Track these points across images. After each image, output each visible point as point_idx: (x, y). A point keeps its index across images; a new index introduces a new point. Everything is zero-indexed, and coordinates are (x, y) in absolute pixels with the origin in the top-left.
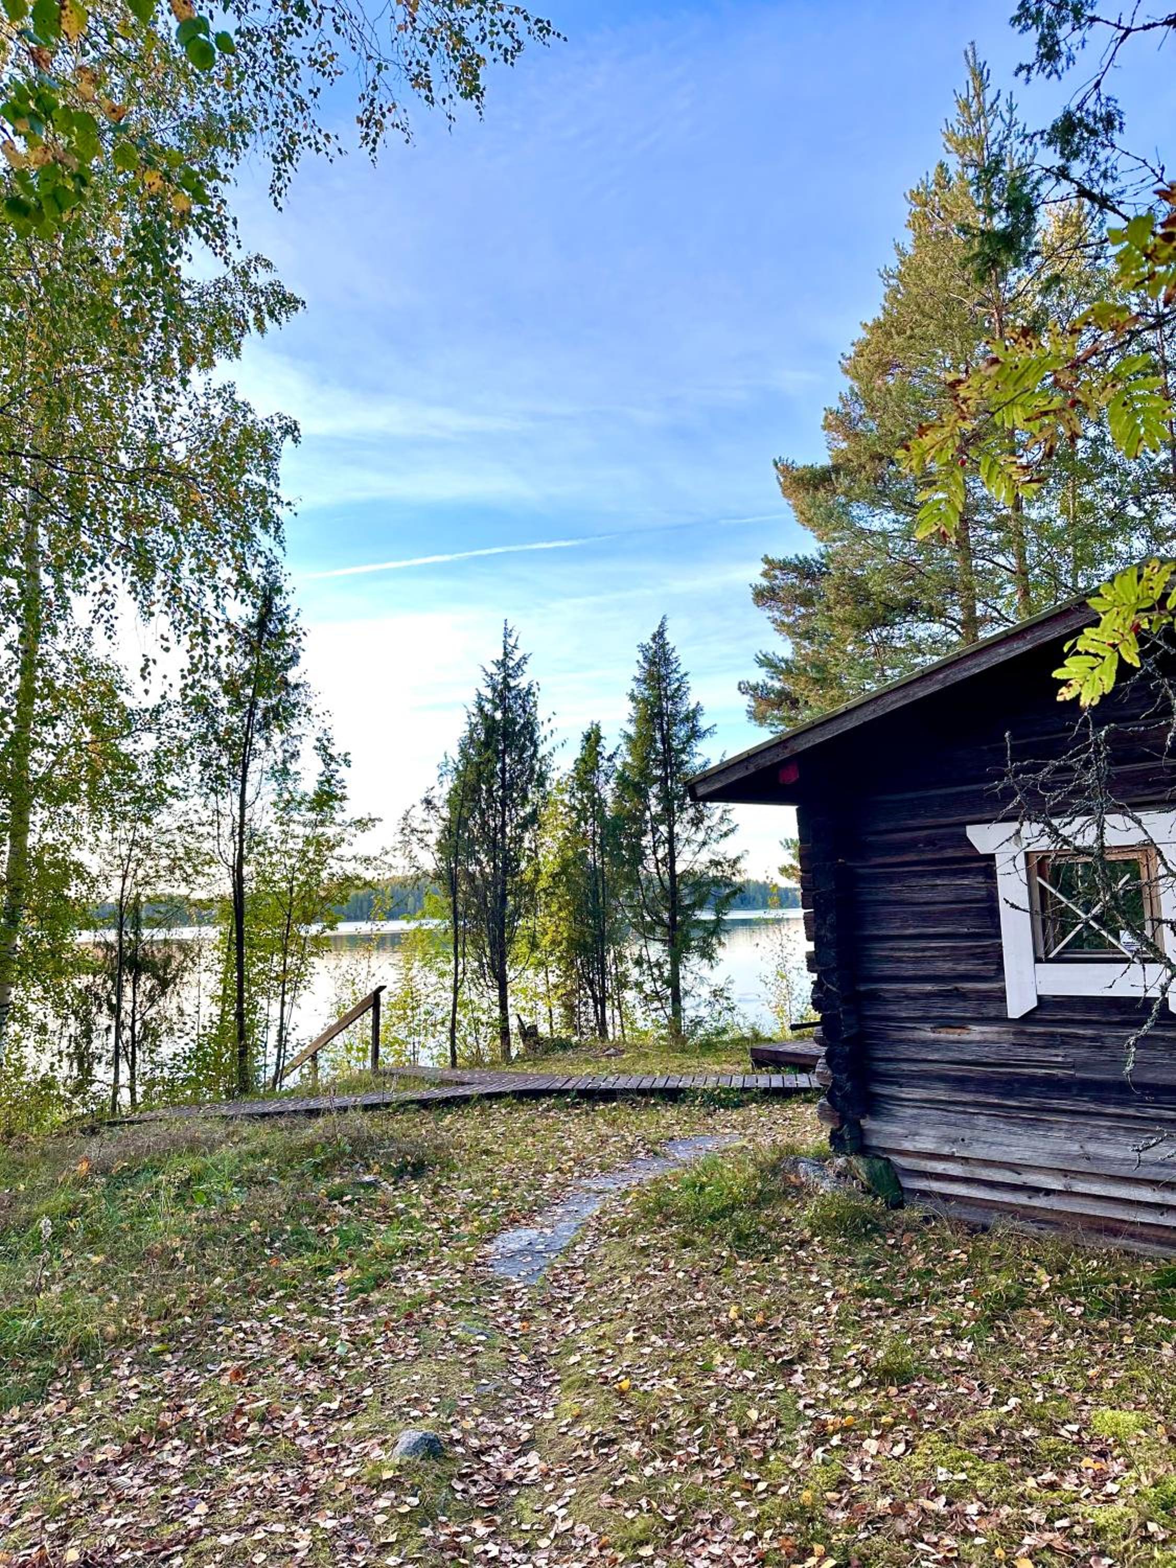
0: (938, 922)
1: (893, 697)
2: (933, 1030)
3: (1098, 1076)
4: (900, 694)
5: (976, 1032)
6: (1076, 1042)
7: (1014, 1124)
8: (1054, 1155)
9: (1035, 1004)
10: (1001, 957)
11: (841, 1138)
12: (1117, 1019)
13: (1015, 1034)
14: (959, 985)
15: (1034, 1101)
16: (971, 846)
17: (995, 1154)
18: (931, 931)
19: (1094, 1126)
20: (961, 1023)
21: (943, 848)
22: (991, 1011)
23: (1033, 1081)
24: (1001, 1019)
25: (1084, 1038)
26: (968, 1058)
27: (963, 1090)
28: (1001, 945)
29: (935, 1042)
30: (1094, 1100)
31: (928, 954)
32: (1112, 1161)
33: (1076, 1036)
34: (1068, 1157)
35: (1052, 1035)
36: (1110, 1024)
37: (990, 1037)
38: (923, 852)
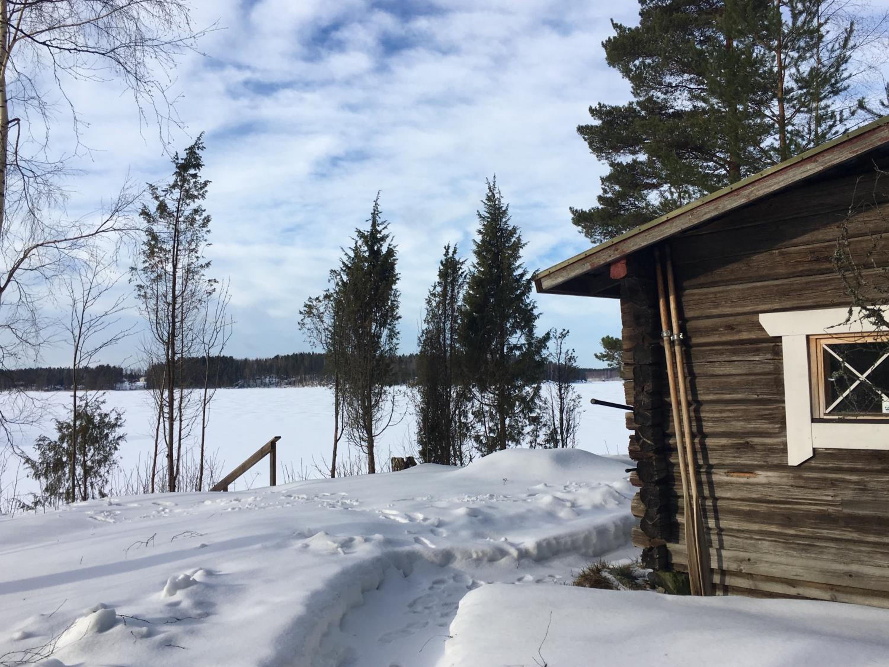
0: (734, 390)
1: (706, 209)
2: (727, 474)
3: (861, 512)
4: (711, 207)
5: (762, 477)
6: (843, 485)
7: (790, 548)
8: (823, 572)
9: (811, 455)
10: (784, 417)
11: (652, 556)
12: (879, 467)
13: (795, 478)
14: (749, 440)
15: (808, 531)
16: (763, 330)
17: (776, 571)
18: (728, 397)
19: (855, 551)
20: (749, 470)
21: (740, 331)
22: (774, 460)
23: (808, 515)
24: (783, 467)
25: (850, 482)
26: (754, 496)
27: (749, 521)
28: (784, 408)
29: (728, 483)
30: (858, 530)
31: (724, 415)
32: (870, 577)
33: (844, 481)
34: (834, 574)
35: (825, 479)
36: (871, 471)
37: (773, 480)
38: (724, 334)
